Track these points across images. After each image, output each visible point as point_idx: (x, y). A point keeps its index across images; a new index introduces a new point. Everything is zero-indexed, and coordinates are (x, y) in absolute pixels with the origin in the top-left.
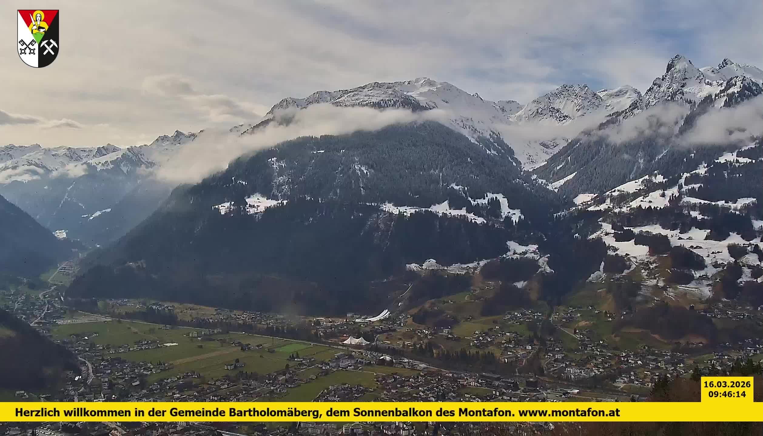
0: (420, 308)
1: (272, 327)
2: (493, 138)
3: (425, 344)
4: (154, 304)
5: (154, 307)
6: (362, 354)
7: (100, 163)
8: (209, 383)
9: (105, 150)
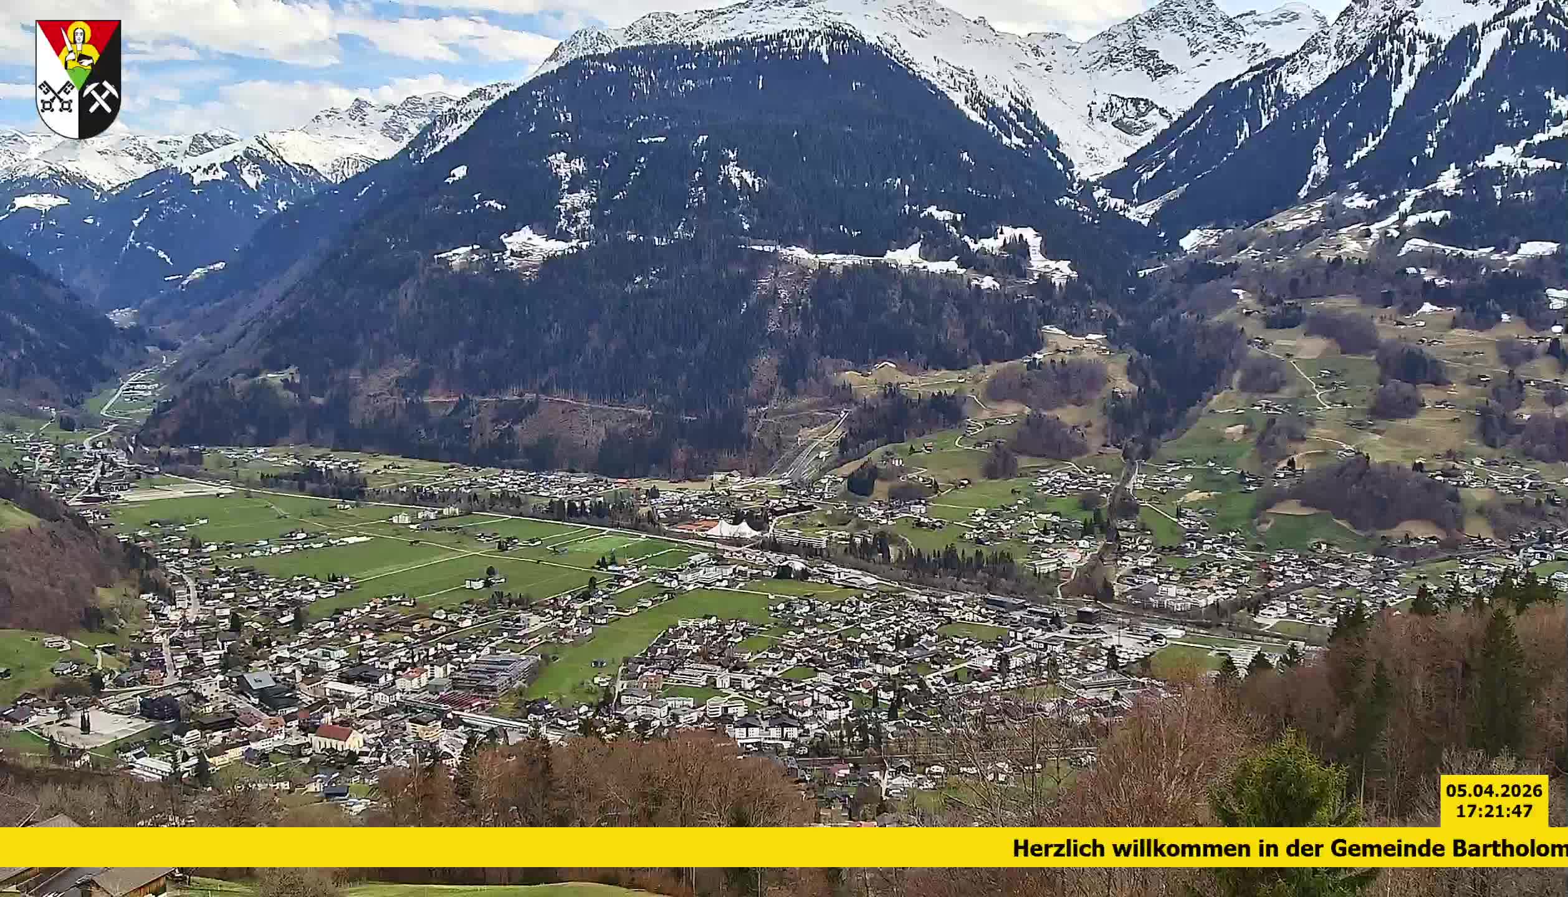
0: (861, 461)
1: (561, 502)
2: (1016, 111)
3: (872, 536)
4: (319, 458)
5: (319, 463)
6: (744, 555)
7: (199, 167)
8: (434, 616)
9: (209, 139)
